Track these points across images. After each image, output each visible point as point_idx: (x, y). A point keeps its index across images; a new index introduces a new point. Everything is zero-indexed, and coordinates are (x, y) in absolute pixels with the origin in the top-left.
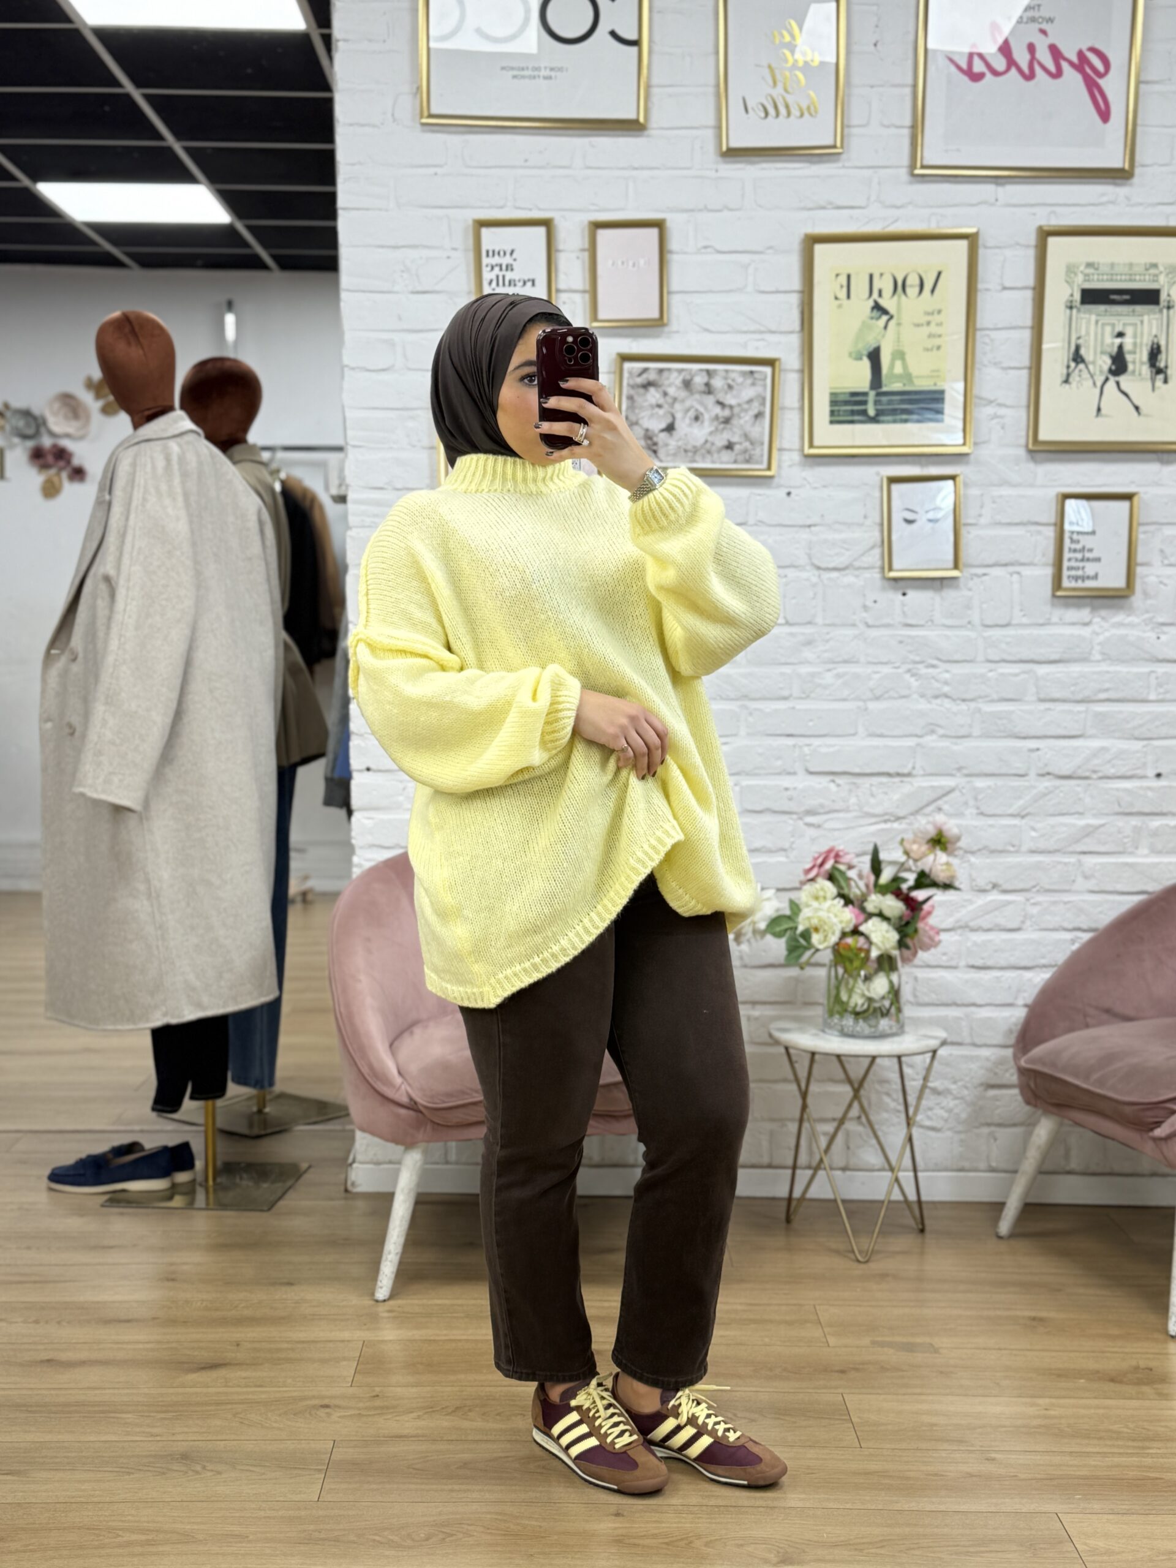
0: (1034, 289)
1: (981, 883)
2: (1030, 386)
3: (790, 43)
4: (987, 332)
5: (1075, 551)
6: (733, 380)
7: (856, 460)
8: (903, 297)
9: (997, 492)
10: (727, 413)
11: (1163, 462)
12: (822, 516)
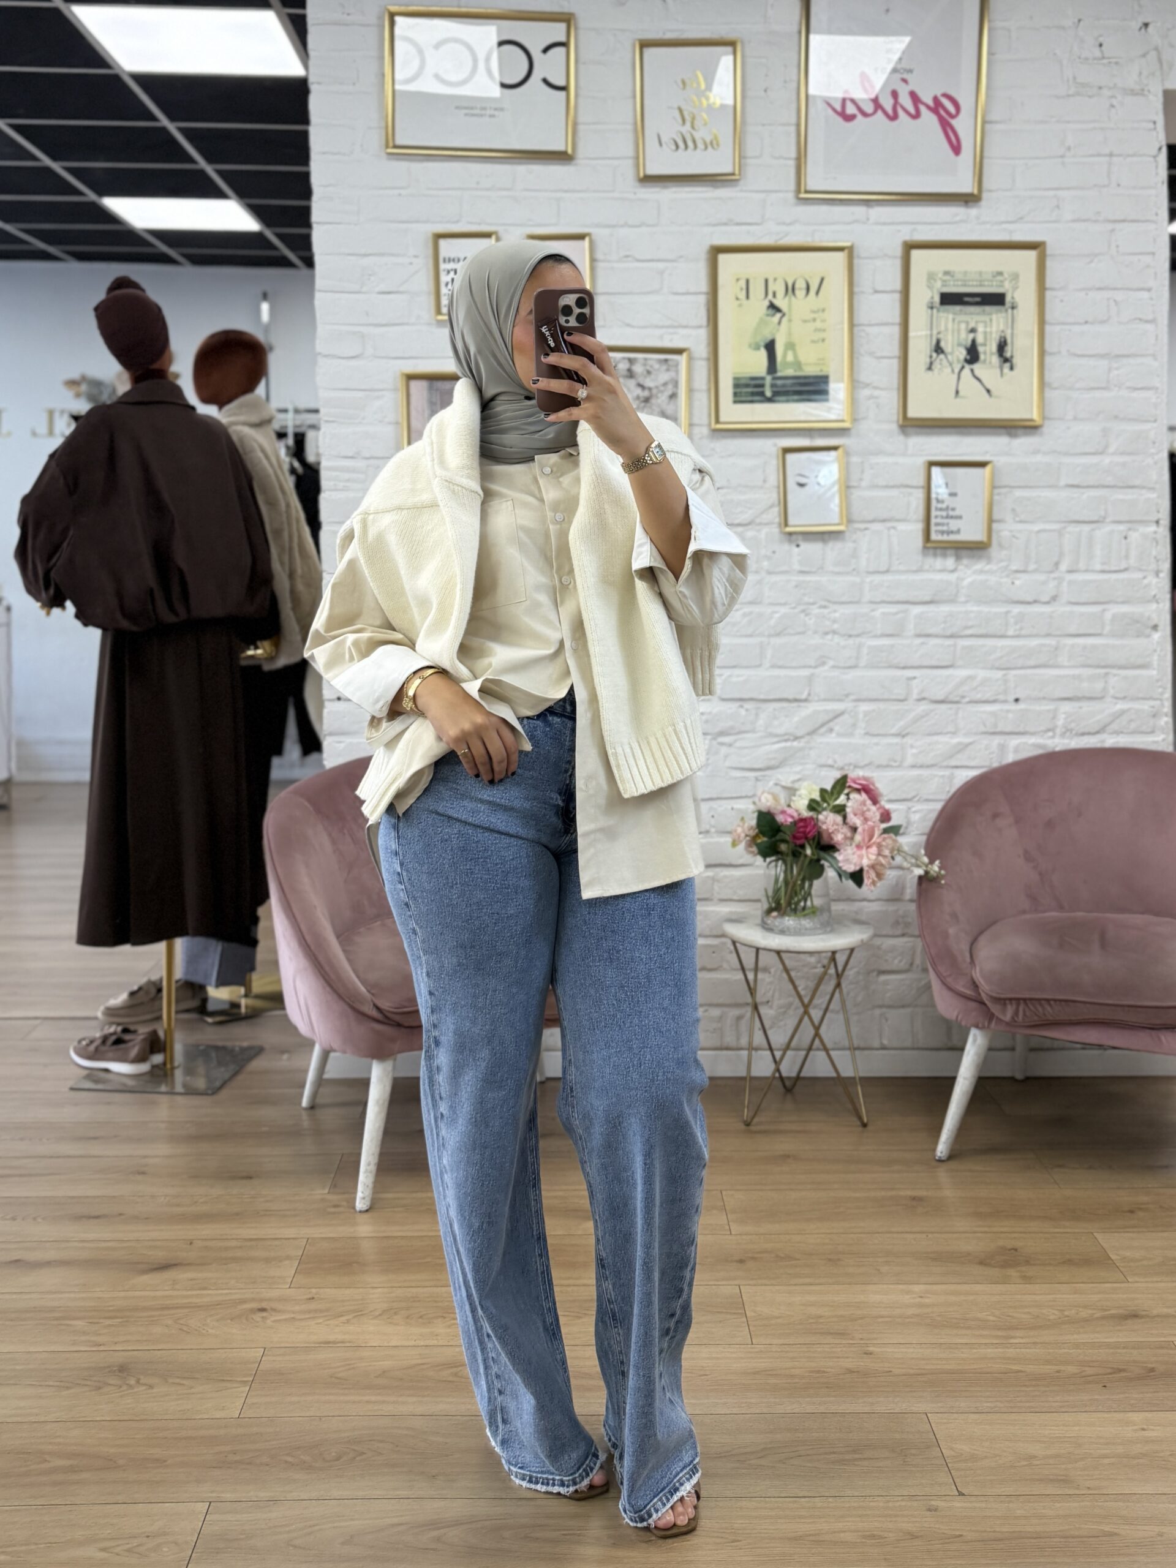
2: (899, 372)
3: (696, 87)
4: (861, 328)
5: (941, 509)
6: (651, 366)
7: (755, 433)
8: (793, 298)
9: (874, 460)
10: (646, 393)
11: (1012, 435)
12: (728, 480)
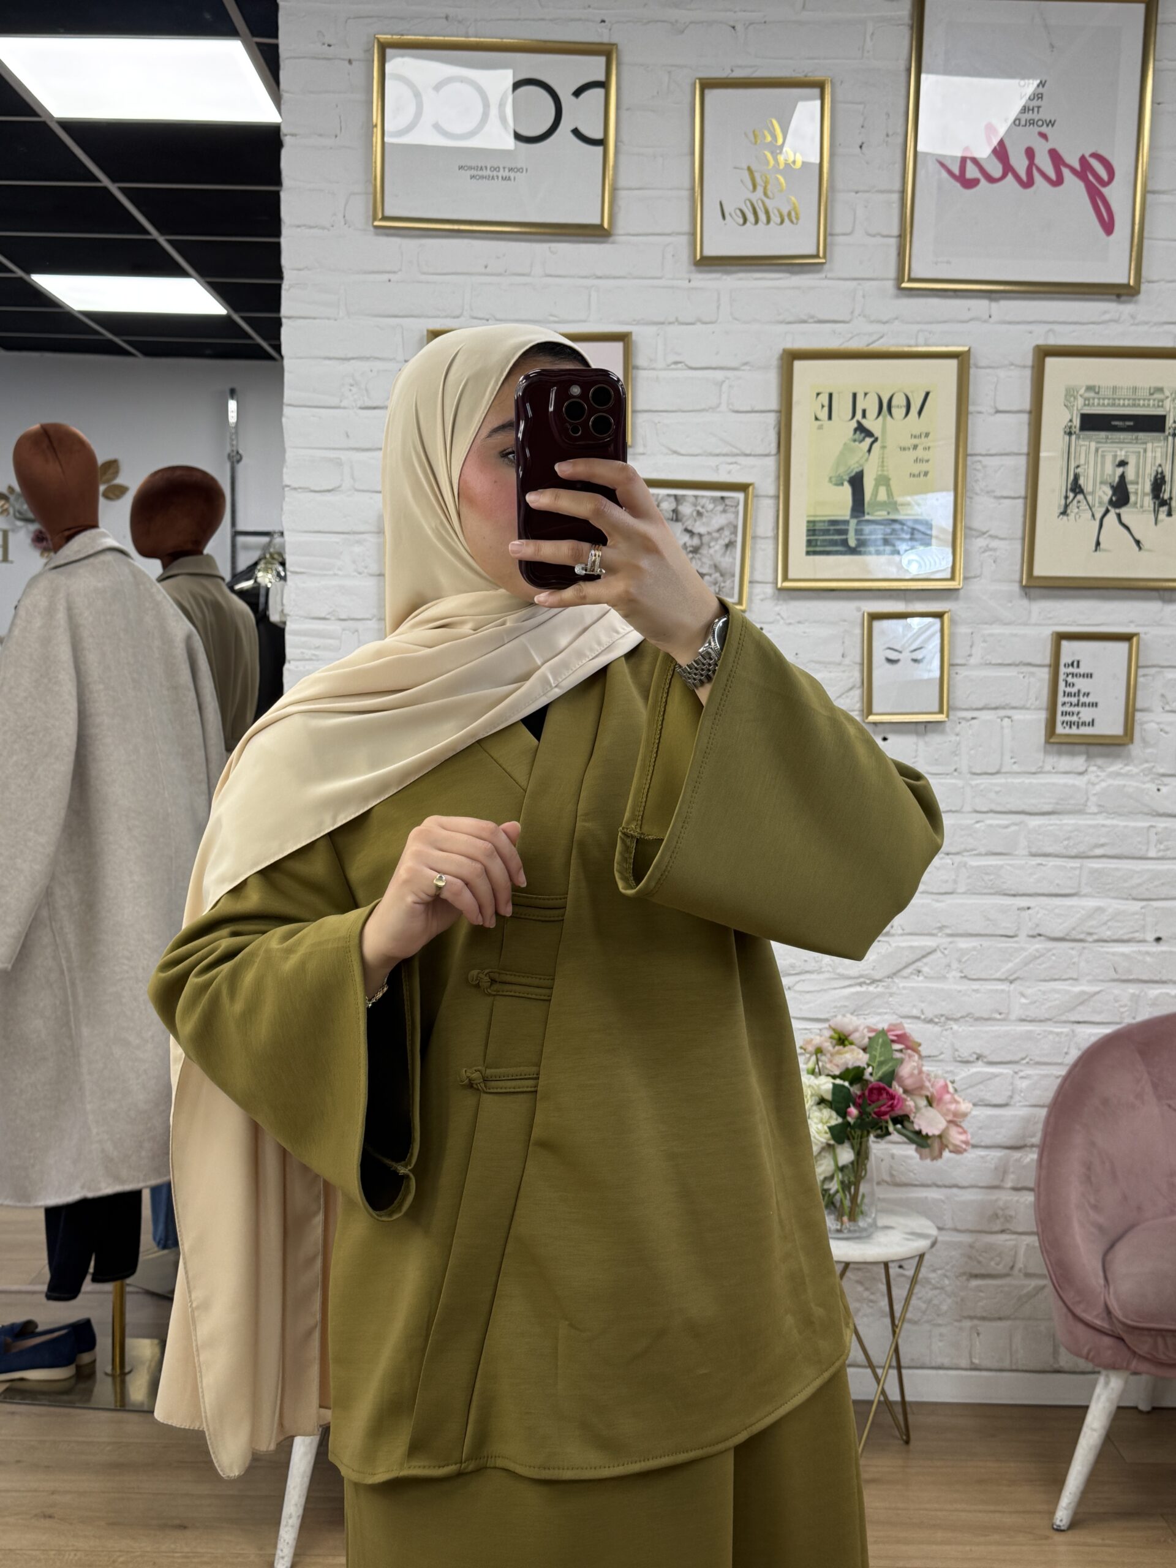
0: (1030, 412)
1: (965, 1053)
2: (1025, 516)
3: (771, 142)
4: (980, 458)
5: (1069, 695)
6: (703, 507)
7: (833, 593)
8: (889, 417)
9: (988, 630)
10: (696, 541)
11: (1165, 600)
